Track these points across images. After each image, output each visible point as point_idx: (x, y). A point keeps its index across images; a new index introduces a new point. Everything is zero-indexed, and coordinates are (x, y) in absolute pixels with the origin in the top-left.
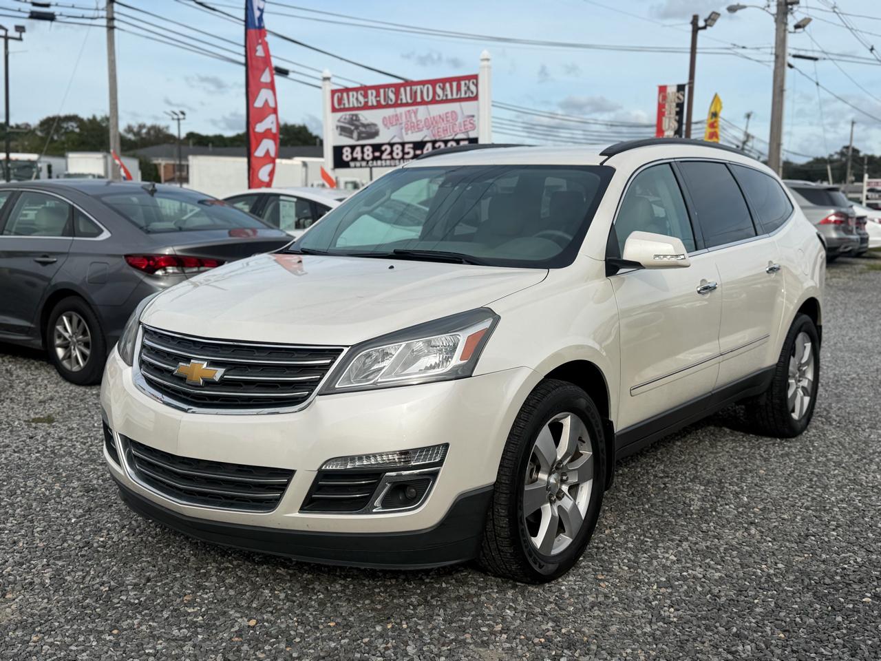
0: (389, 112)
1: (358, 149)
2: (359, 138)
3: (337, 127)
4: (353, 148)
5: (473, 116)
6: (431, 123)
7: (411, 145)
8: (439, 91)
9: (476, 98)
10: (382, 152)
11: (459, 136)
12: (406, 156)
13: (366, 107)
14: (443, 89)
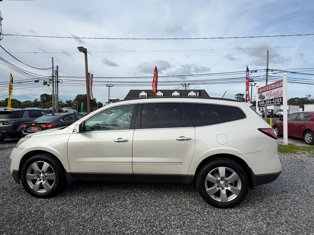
0: (267, 92)
1: (262, 102)
2: (262, 99)
3: (259, 97)
4: (261, 101)
5: (282, 91)
6: (274, 94)
7: (271, 100)
8: (276, 85)
9: (282, 86)
10: (266, 102)
11: (279, 97)
12: (270, 103)
13: (263, 92)
14: (277, 85)
